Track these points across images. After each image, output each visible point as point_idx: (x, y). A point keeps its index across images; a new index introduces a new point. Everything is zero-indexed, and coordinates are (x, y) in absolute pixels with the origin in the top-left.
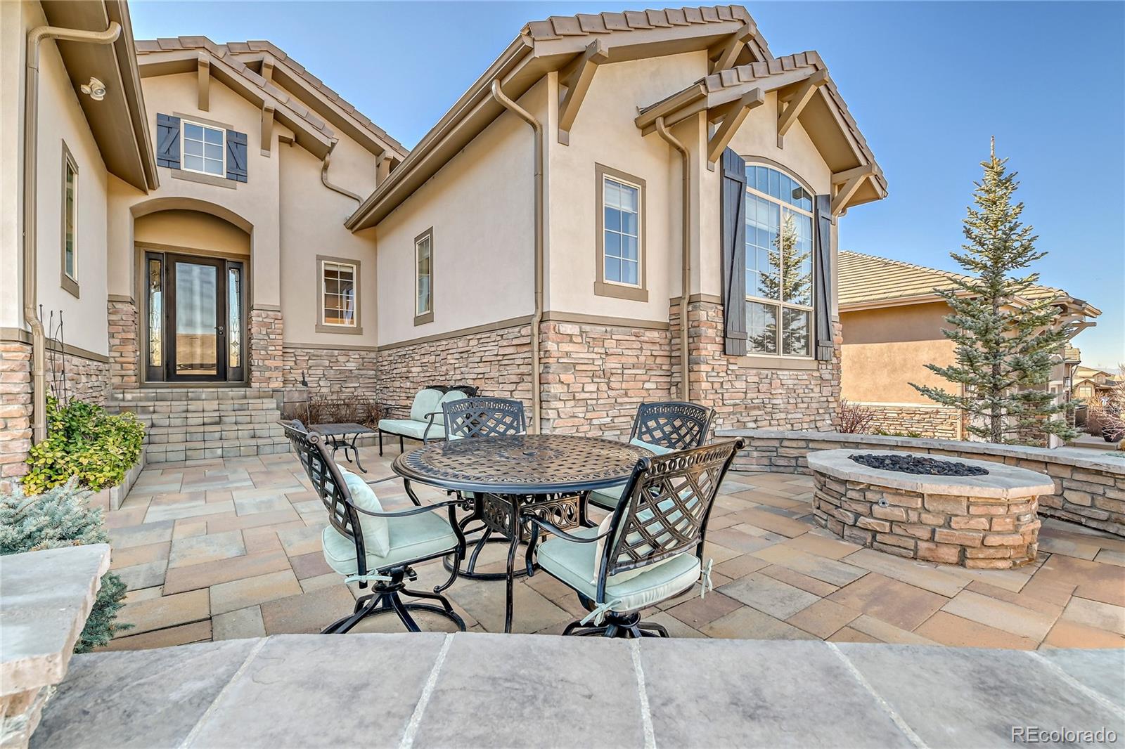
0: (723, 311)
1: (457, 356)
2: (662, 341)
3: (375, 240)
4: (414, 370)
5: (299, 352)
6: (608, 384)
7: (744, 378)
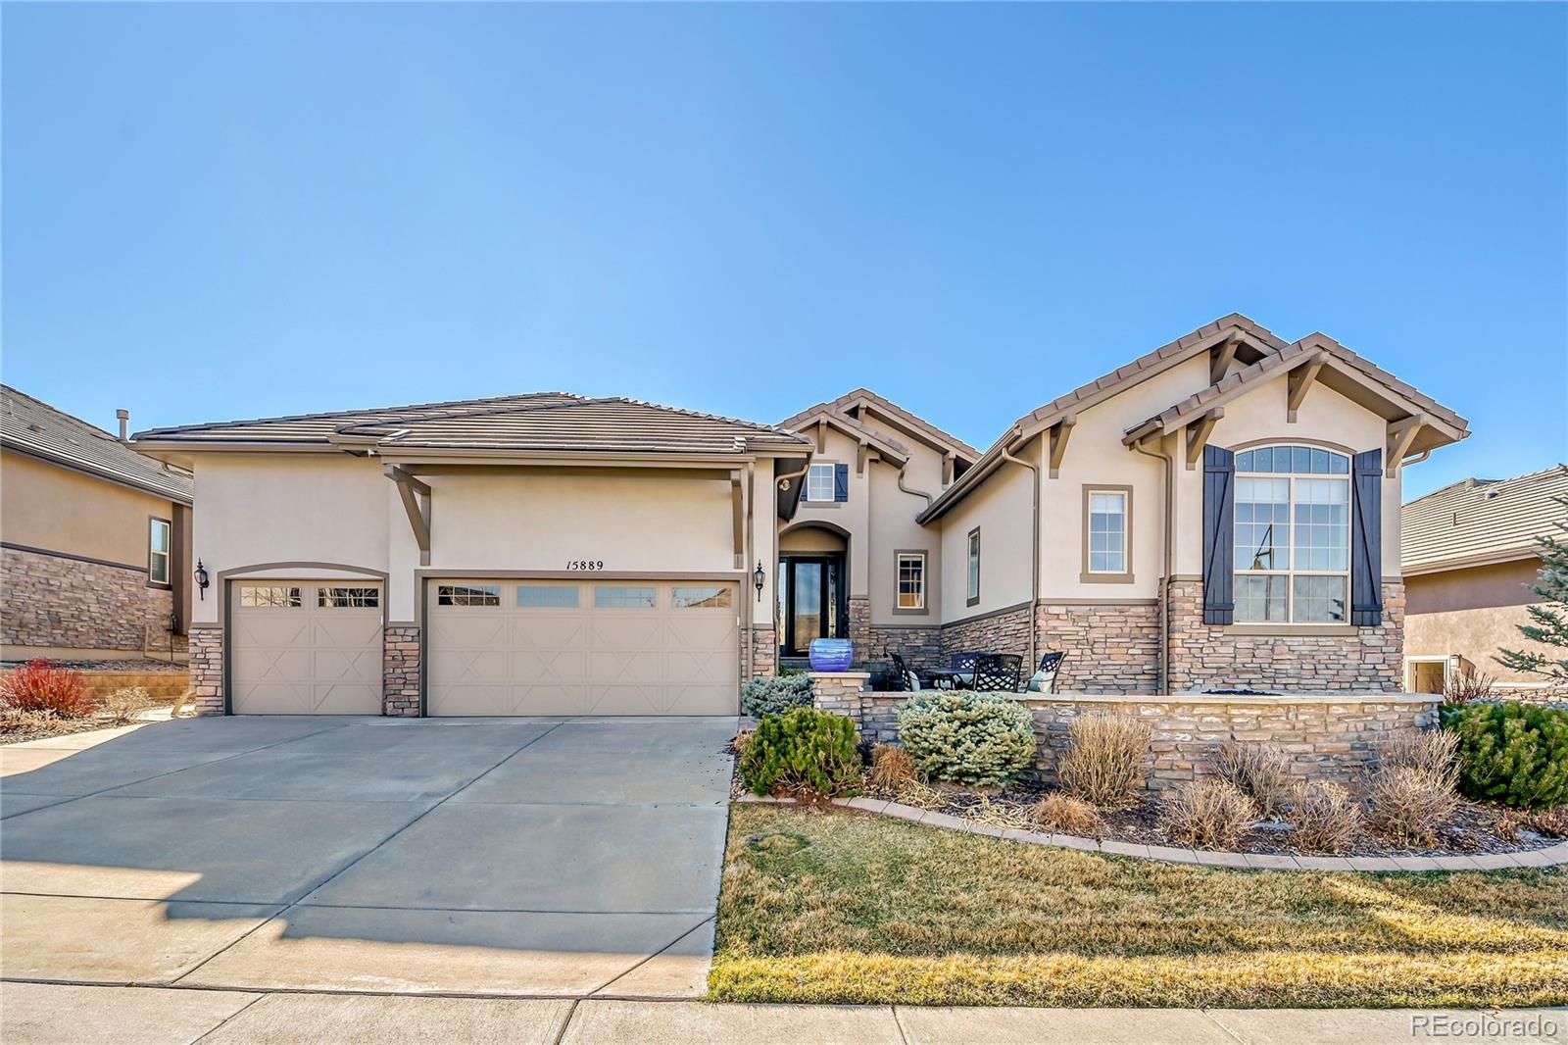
0: (1204, 587)
1: (993, 631)
2: (1149, 615)
3: (940, 530)
4: (966, 644)
5: (880, 632)
6: (1091, 650)
7: (1233, 644)
